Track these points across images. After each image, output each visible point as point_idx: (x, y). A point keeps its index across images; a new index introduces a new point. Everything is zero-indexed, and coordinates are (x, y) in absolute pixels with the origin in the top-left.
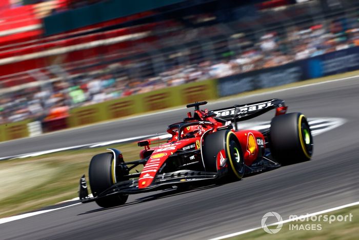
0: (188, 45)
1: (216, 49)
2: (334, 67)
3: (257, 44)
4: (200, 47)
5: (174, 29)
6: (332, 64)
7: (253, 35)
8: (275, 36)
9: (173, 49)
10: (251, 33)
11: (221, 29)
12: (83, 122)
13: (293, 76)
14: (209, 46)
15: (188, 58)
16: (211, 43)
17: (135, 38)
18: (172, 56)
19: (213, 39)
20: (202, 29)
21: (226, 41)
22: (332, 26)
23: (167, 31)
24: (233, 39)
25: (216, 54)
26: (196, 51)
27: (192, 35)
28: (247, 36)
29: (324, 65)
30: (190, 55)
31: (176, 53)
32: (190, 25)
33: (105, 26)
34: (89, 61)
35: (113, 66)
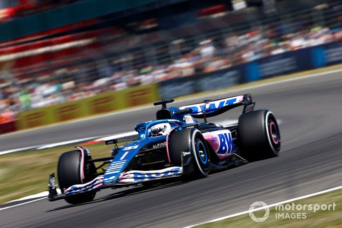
0: (131, 51)
1: (158, 55)
2: (270, 71)
3: (197, 50)
4: (143, 53)
5: (118, 36)
6: (268, 68)
7: (193, 41)
8: (213, 41)
9: (116, 55)
10: (190, 39)
11: (162, 36)
12: (31, 125)
13: (232, 79)
14: (152, 52)
15: (131, 63)
16: (154, 48)
17: (80, 45)
18: (116, 62)
19: (155, 45)
20: (145, 35)
21: (167, 47)
22: (268, 32)
23: (111, 37)
24: (174, 45)
25: (159, 59)
26: (139, 56)
27: (135, 41)
28: (186, 42)
29: (261, 68)
30: (133, 61)
31: (119, 58)
32: (133, 32)
33: (52, 33)
34: (36, 67)
35: (60, 72)
